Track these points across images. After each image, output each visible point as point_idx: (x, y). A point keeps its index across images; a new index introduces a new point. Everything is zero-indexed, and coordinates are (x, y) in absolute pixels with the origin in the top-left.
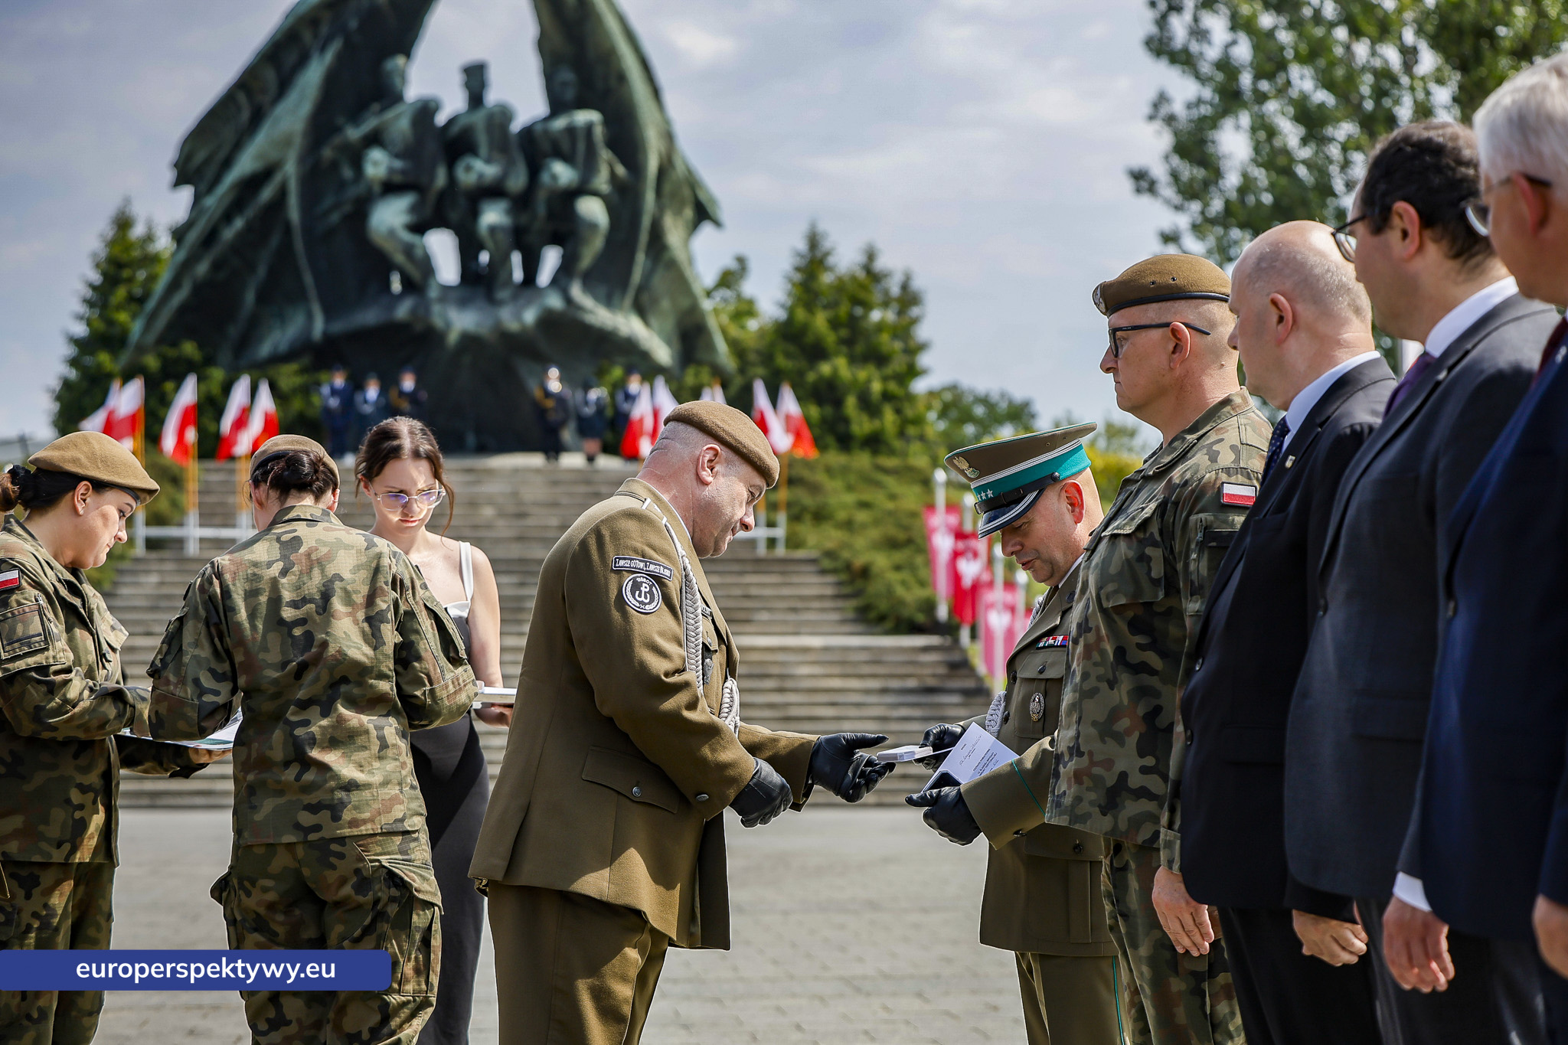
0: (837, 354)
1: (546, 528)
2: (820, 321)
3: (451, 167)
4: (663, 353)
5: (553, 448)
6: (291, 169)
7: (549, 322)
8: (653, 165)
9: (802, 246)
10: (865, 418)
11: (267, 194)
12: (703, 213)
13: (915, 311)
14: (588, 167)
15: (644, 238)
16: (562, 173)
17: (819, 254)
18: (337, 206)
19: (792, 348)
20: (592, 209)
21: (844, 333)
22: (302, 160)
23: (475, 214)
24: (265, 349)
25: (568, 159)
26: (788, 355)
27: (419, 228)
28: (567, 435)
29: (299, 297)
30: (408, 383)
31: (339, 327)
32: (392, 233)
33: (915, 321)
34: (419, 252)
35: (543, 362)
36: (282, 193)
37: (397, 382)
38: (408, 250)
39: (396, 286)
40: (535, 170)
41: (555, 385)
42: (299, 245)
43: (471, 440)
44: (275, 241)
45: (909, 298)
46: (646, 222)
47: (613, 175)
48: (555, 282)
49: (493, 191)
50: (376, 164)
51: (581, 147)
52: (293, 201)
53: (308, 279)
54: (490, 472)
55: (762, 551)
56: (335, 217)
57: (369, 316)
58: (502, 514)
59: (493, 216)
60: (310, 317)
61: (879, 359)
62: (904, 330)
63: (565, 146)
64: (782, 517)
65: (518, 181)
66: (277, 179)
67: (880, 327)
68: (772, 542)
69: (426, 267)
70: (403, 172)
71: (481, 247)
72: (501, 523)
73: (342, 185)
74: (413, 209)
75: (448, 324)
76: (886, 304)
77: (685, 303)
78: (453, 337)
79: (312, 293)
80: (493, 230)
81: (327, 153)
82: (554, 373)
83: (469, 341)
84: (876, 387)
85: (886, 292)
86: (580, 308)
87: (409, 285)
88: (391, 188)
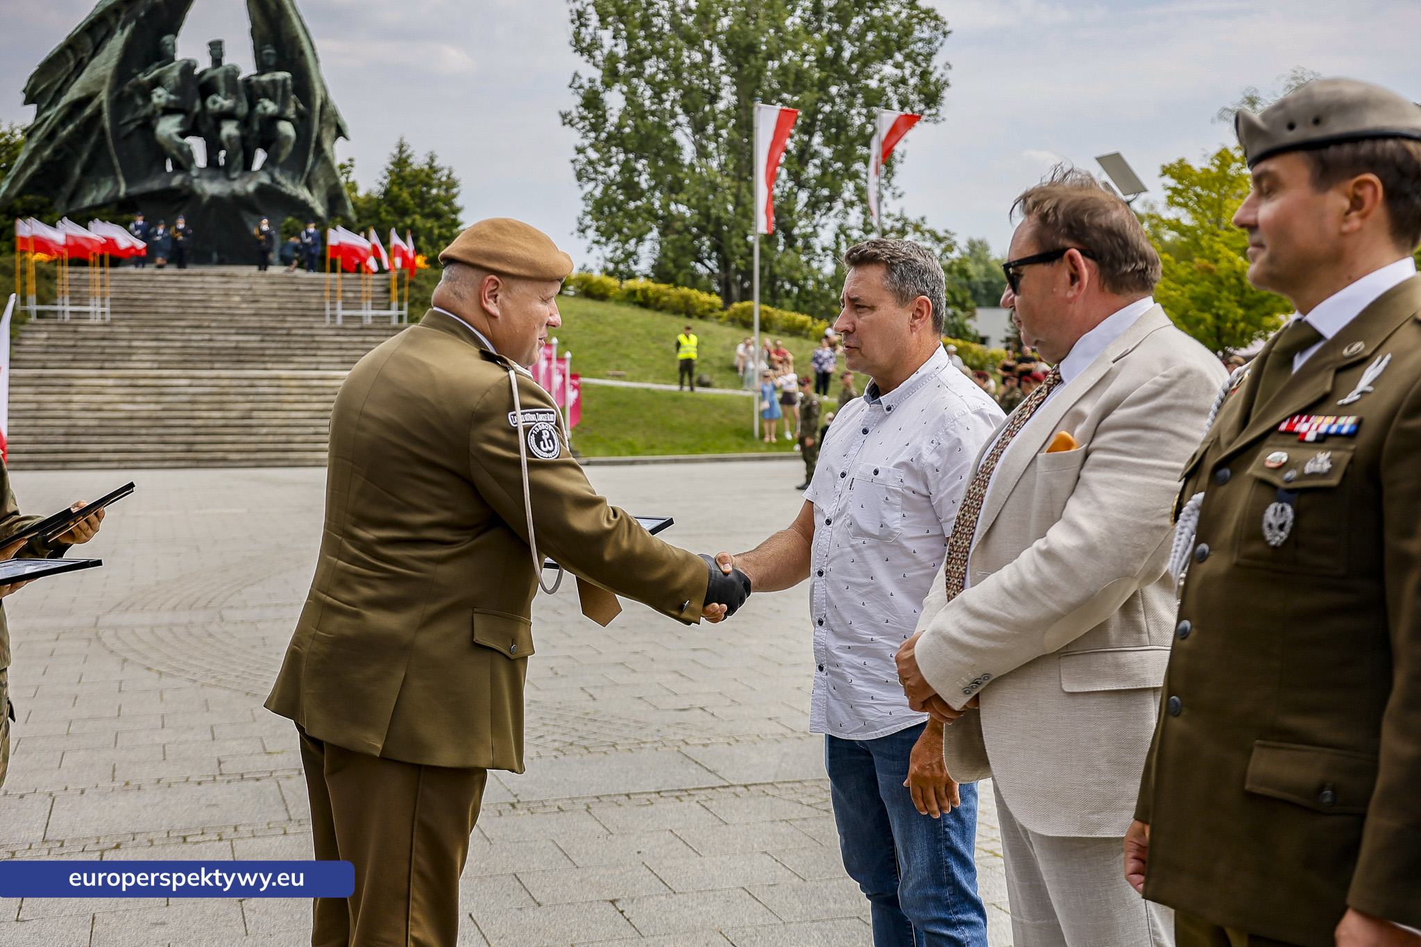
0: (415, 213)
1: (271, 309)
2: (405, 195)
3: (204, 100)
4: (320, 210)
5: (263, 264)
6: (104, 96)
7: (261, 189)
8: (318, 103)
9: (396, 151)
10: (430, 248)
11: (88, 111)
12: (340, 132)
13: (455, 190)
14: (284, 104)
15: (313, 145)
16: (271, 107)
17: (404, 156)
18: (133, 121)
19: (390, 209)
20: (286, 128)
21: (418, 200)
22: (111, 92)
23: (218, 129)
24: (88, 202)
25: (273, 99)
26: (388, 213)
27: (183, 135)
28: (274, 256)
29: (111, 172)
30: (181, 225)
31: (135, 190)
32: (170, 136)
33: (454, 196)
34: (186, 149)
35: (259, 214)
36: (99, 111)
37: (175, 224)
38: (180, 147)
39: (169, 168)
40: (252, 105)
41: (265, 228)
42: (110, 142)
43: (215, 256)
44: (93, 139)
45: (451, 184)
46: (314, 135)
47: (297, 108)
48: (263, 168)
49: (229, 115)
50: (160, 97)
51: (280, 92)
52: (106, 115)
53: (116, 162)
54: (235, 276)
55: (395, 322)
56: (132, 127)
57: (154, 185)
58: (244, 301)
59: (229, 129)
60: (117, 183)
61: (437, 215)
62: (448, 201)
63: (271, 91)
64: (406, 305)
65: (243, 109)
66: (96, 102)
67: (437, 199)
68: (400, 318)
69: (190, 158)
70: (175, 102)
71: (222, 148)
72: (244, 305)
73: (136, 108)
74: (182, 124)
75: (203, 190)
76: (439, 186)
77: (332, 182)
78: (205, 199)
79: (119, 170)
80: (229, 138)
81: (127, 88)
82: (265, 221)
83: (215, 199)
84: (436, 232)
85: (439, 179)
86: (279, 183)
87: (178, 167)
88: (168, 111)
